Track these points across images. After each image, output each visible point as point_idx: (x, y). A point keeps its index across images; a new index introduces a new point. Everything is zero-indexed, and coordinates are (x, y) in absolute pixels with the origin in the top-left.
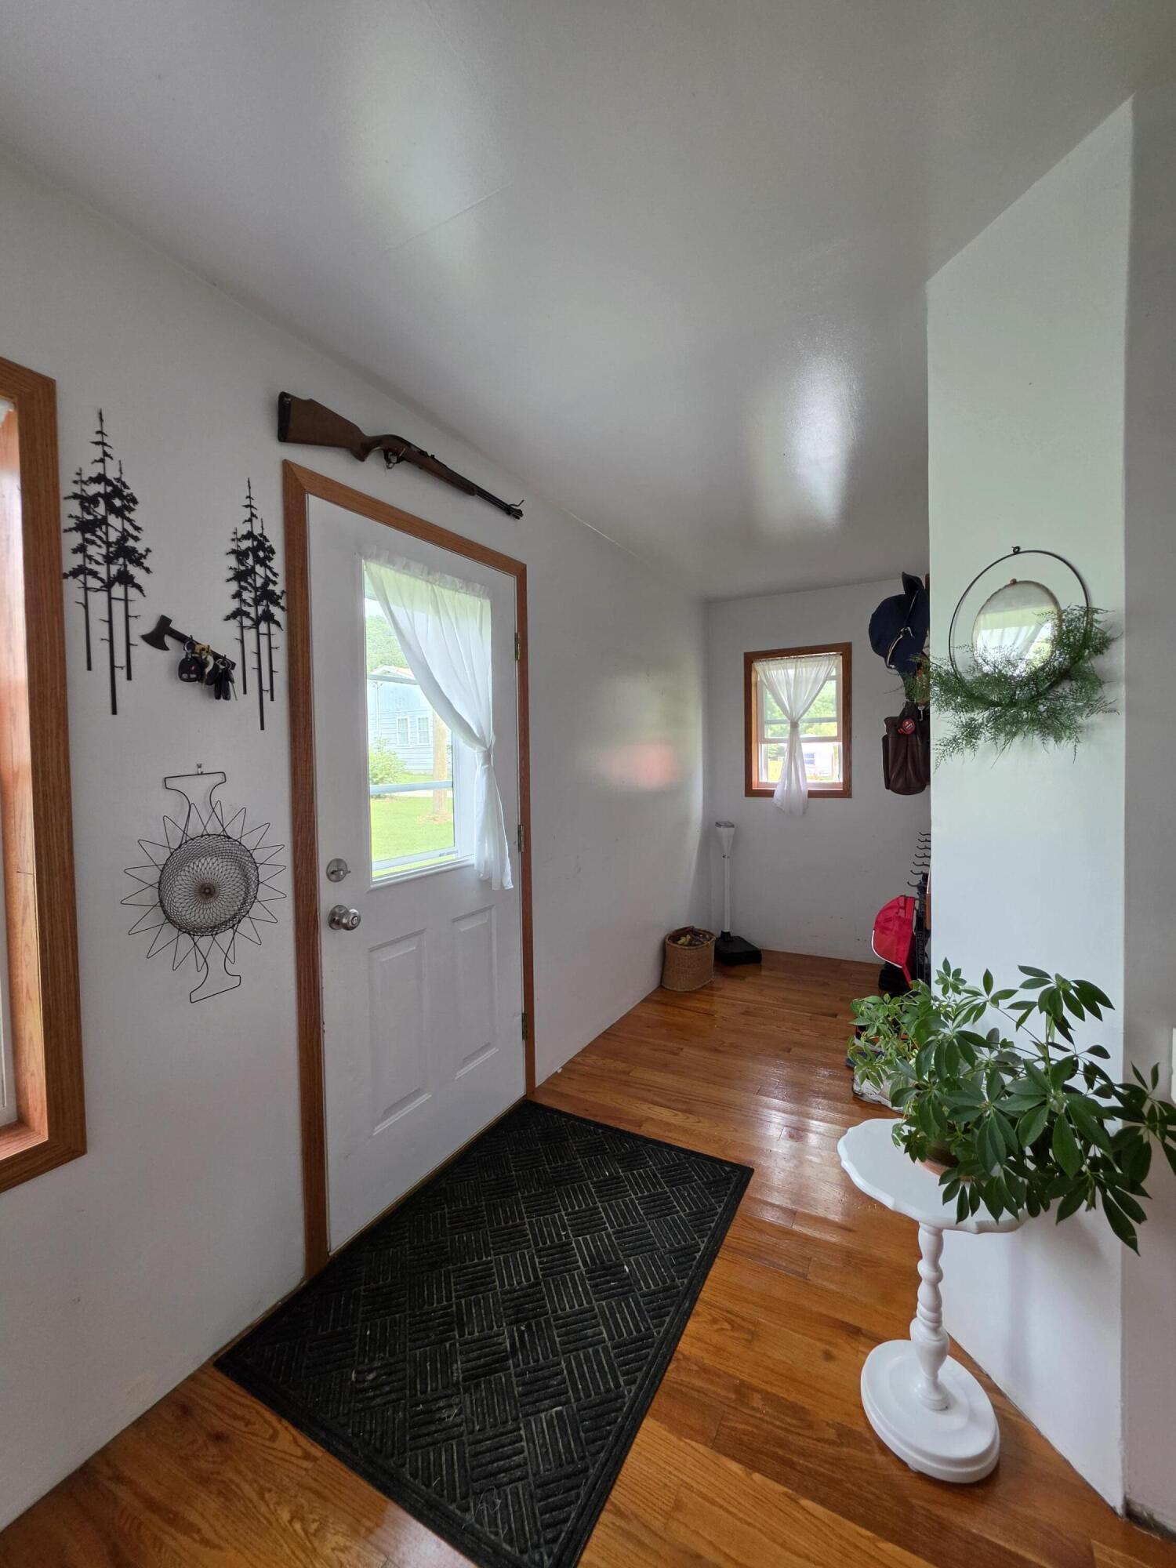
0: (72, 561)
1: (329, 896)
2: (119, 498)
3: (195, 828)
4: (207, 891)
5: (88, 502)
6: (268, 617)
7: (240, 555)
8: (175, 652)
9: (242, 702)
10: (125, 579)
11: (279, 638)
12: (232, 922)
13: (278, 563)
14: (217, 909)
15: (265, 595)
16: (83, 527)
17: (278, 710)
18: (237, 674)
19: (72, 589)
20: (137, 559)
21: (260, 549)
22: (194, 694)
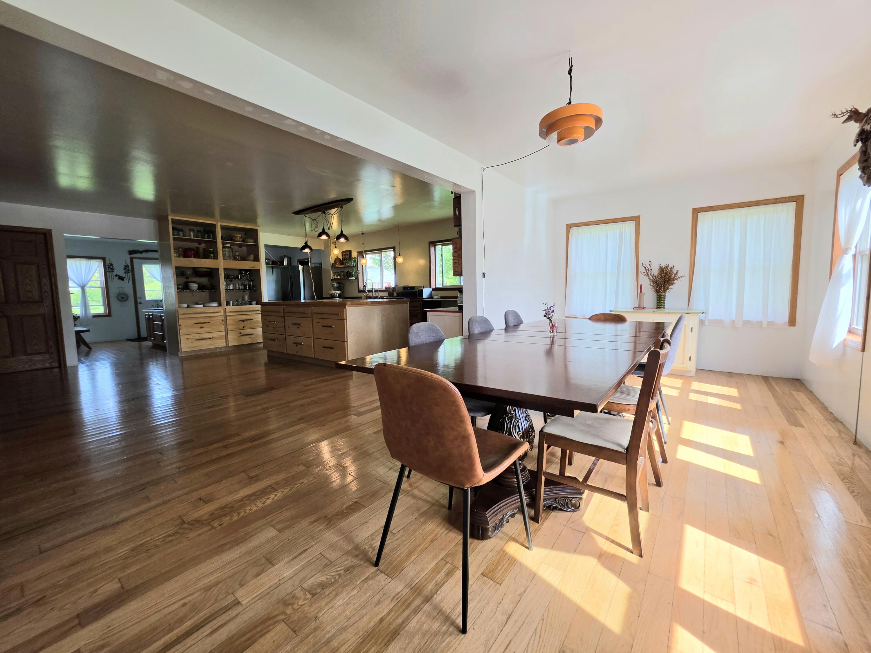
0: (107, 271)
1: (139, 300)
2: (111, 265)
3: (121, 292)
4: (123, 298)
5: (109, 266)
6: (129, 272)
7: (125, 267)
8: (118, 277)
9: (126, 281)
10: (113, 271)
11: (130, 274)
12: (125, 301)
13: (130, 267)
14: (124, 300)
15: (128, 270)
16: (108, 268)
17: (131, 281)
18: (125, 279)
19: (108, 273)
20: (114, 269)
21: (127, 266)
22: (120, 281)
